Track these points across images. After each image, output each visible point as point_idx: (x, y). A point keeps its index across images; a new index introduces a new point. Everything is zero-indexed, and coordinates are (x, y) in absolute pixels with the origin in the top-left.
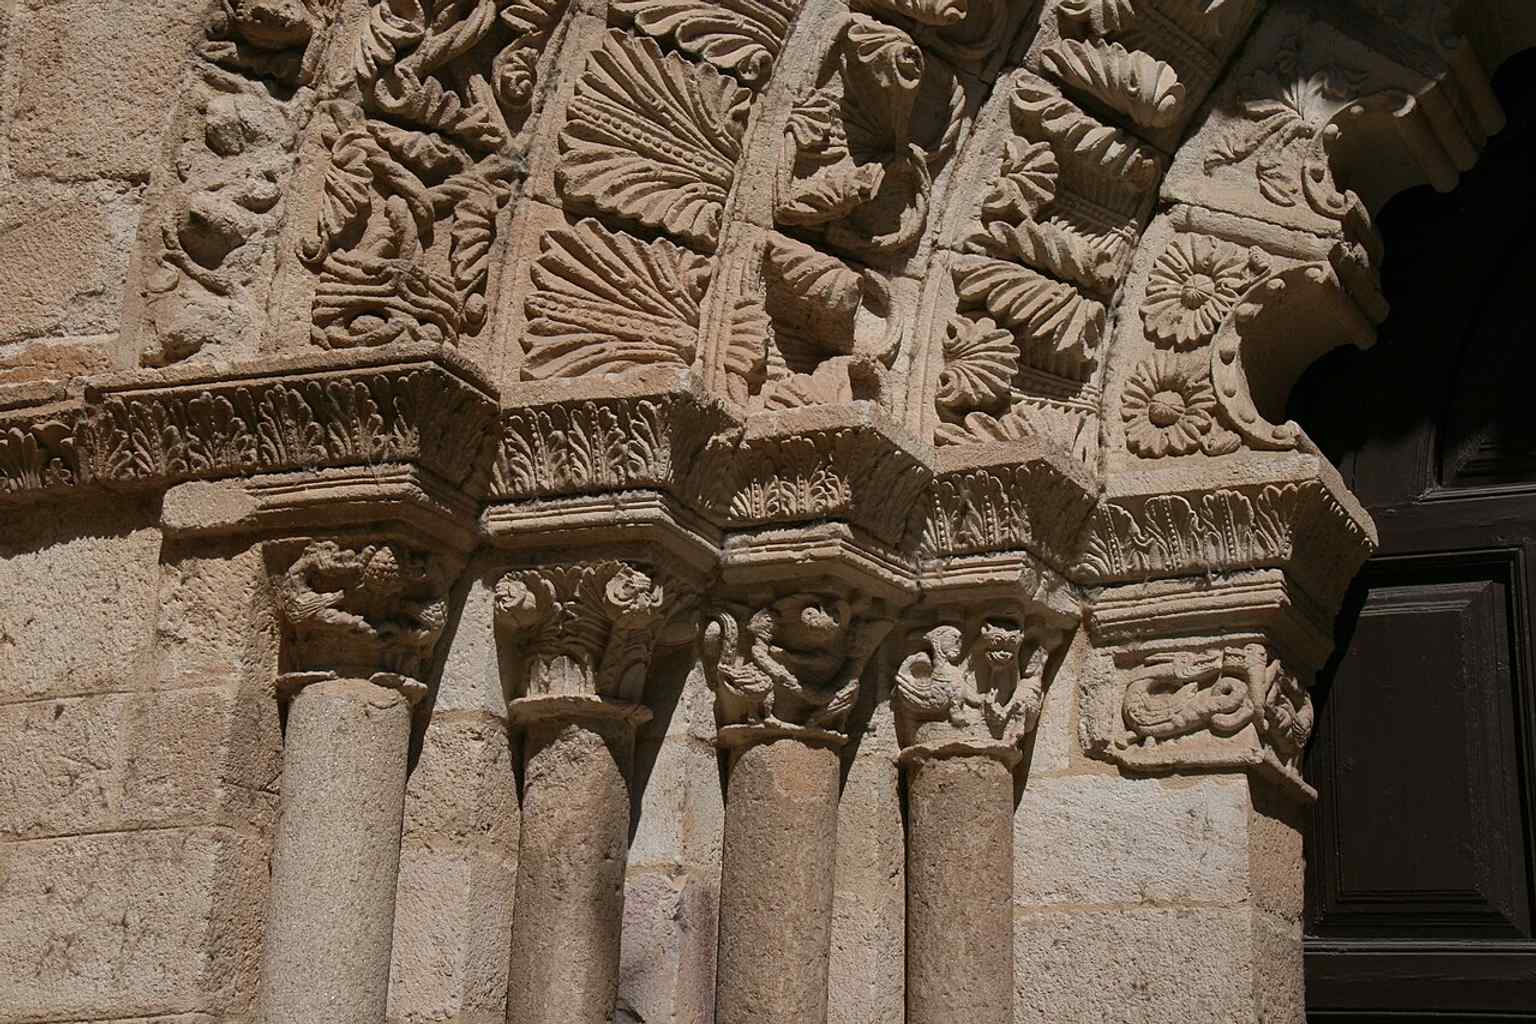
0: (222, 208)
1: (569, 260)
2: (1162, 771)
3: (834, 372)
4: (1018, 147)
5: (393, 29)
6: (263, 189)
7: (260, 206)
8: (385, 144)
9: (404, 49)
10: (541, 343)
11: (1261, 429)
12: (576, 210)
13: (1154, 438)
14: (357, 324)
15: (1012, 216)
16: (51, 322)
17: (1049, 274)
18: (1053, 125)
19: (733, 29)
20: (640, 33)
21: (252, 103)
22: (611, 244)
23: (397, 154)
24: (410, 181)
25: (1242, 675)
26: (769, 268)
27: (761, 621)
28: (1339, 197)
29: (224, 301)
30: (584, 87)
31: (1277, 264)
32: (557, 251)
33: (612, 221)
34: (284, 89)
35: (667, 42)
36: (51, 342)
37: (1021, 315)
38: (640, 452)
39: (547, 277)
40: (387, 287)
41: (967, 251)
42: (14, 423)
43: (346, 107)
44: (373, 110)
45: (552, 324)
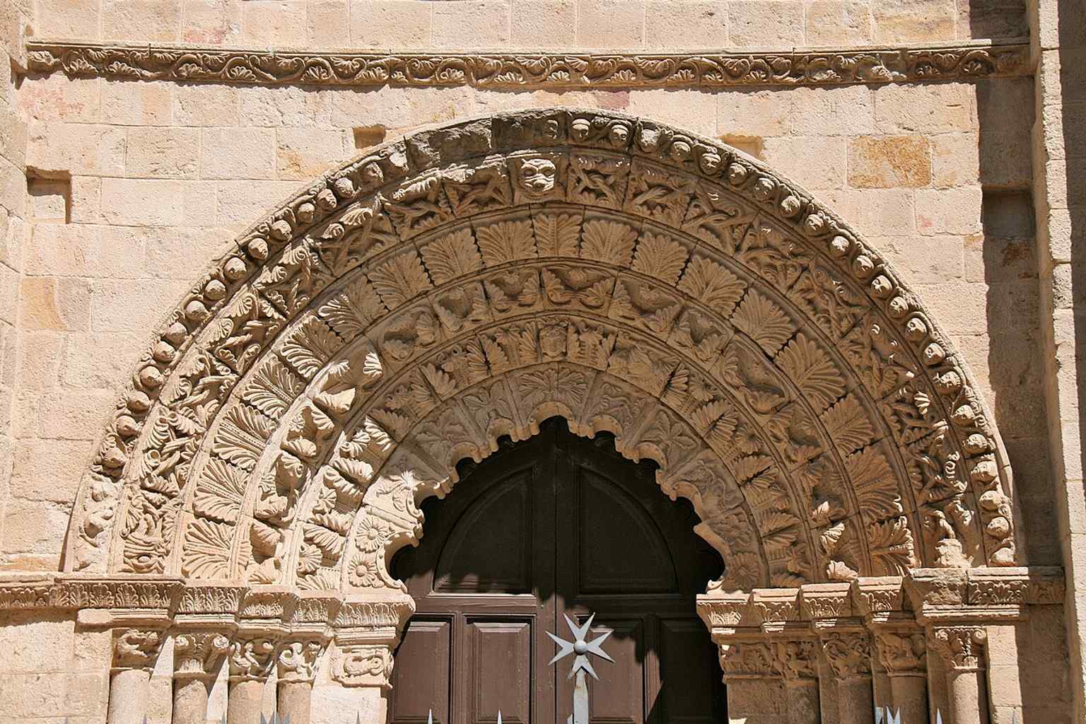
0: (97, 520)
1: (197, 532)
2: (355, 686)
3: (269, 563)
4: (326, 490)
5: (152, 463)
6: (109, 513)
7: (107, 518)
8: (147, 499)
9: (154, 468)
10: (188, 559)
11: (390, 581)
12: (198, 515)
13: (357, 580)
14: (141, 559)
15: (323, 513)
16: (28, 548)
17: (332, 530)
18: (336, 485)
19: (247, 456)
20: (220, 458)
21: (106, 485)
22: (208, 526)
23: (150, 502)
24: (153, 509)
25: (381, 657)
26: (253, 533)
27: (249, 646)
28: (416, 511)
29: (97, 549)
30: (203, 475)
31: (398, 530)
32: (193, 529)
33: (209, 518)
34: (115, 479)
35: (228, 461)
36: (29, 555)
37: (324, 544)
38: (230, 603)
39: (190, 538)
40: (152, 548)
41: (308, 522)
42: (28, 587)
43: (137, 487)
44: (143, 487)
45: (190, 553)
